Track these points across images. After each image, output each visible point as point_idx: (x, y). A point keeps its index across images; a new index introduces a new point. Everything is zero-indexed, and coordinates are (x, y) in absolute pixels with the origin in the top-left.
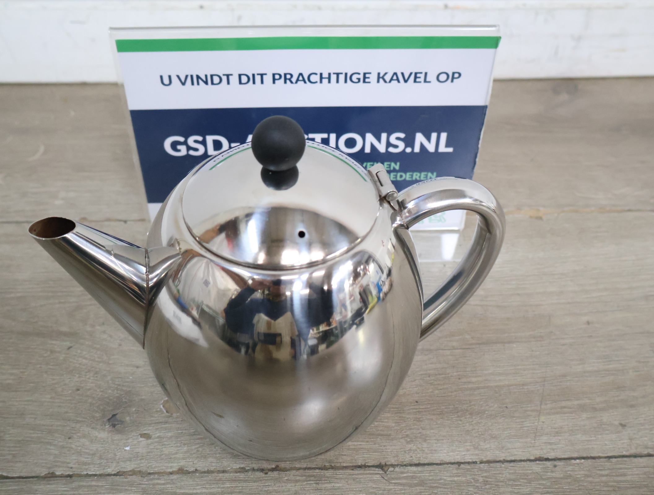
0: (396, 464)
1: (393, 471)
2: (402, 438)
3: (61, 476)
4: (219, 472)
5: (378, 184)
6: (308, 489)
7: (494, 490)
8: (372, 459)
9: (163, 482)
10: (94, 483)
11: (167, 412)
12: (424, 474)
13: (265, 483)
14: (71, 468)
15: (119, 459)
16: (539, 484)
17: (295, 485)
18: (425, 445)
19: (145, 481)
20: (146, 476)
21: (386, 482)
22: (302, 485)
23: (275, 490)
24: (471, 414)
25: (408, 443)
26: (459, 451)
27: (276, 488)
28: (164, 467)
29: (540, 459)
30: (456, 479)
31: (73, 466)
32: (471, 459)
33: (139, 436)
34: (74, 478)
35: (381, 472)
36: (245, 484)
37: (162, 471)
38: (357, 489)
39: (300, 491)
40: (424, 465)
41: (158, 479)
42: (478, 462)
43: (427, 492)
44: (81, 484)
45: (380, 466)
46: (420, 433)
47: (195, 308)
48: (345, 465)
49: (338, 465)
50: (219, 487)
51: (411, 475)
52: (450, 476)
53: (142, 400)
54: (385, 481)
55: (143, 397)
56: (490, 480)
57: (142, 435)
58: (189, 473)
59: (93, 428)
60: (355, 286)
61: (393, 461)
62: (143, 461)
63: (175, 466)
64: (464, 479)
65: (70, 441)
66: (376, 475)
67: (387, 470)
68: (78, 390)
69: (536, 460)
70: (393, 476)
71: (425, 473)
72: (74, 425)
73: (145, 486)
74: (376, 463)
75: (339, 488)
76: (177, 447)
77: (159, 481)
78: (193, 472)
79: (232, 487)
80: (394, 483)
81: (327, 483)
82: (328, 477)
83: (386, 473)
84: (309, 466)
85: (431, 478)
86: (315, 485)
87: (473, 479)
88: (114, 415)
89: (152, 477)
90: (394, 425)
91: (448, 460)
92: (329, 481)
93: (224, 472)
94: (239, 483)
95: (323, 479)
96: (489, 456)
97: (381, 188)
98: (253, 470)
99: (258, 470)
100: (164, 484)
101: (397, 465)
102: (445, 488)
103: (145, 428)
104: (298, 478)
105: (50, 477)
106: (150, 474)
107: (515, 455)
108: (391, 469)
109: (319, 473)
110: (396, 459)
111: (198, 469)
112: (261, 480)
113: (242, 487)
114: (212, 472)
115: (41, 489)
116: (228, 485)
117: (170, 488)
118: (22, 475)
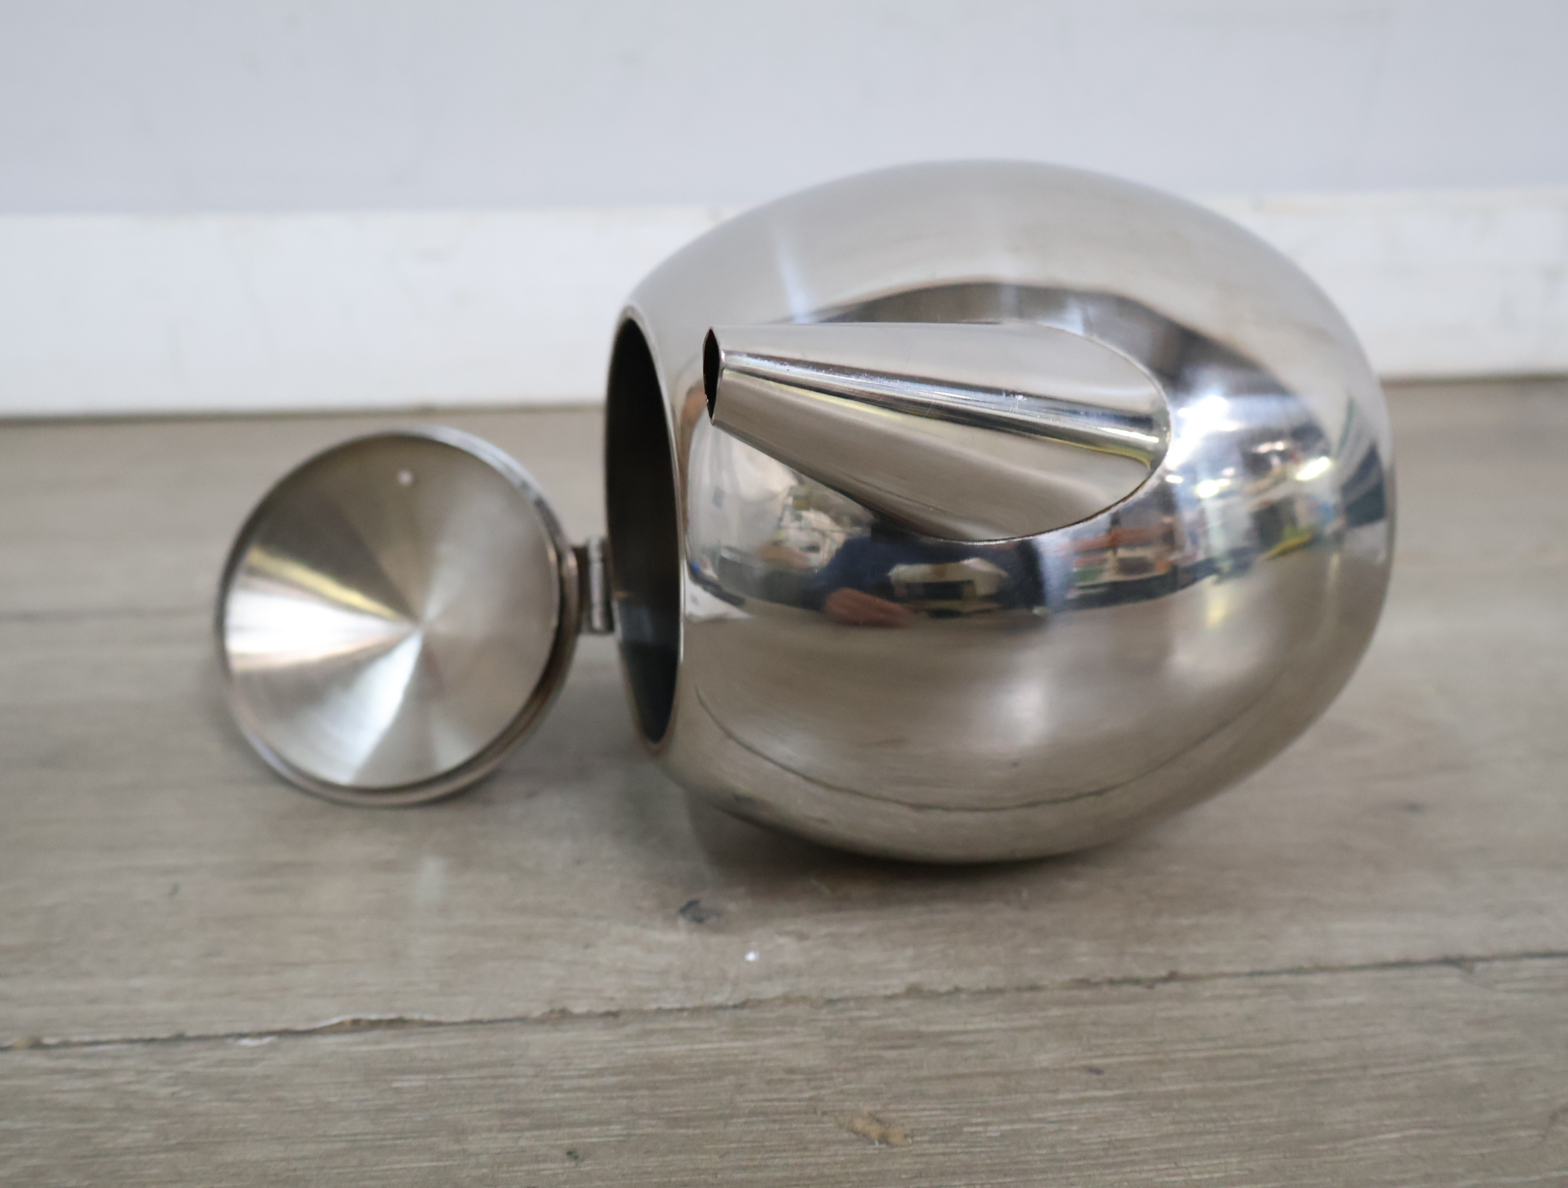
0: (1488, 955)
1: (1489, 969)
2: (1478, 911)
4: (1019, 989)
6: (1279, 1009)
10: (682, 1024)
11: (832, 891)
13: (1157, 1004)
15: (737, 978)
18: (1545, 920)
19: (824, 1014)
21: (1483, 988)
25: (1498, 918)
31: (616, 996)
33: (777, 936)
38: (1412, 1005)
45: (1449, 961)
51: (1540, 973)
57: (781, 934)
59: (643, 927)
61: (1477, 952)
65: (589, 951)
67: (1473, 969)
72: (589, 924)
73: (828, 1023)
76: (884, 950)
78: (949, 993)
80: (1504, 989)
82: (1319, 987)
83: (1471, 973)
84: (1257, 969)
86: (1294, 1003)
88: (694, 903)
89: (840, 1006)
93: (1034, 988)
95: (1310, 990)
100: (879, 1018)
101: (1494, 958)
105: (557, 1019)
108: (1481, 965)
109: (1292, 981)
112: (1142, 1000)
114: (1001, 991)
115: (540, 1043)
116: (1055, 1012)
117: (897, 1023)
118: (478, 1016)
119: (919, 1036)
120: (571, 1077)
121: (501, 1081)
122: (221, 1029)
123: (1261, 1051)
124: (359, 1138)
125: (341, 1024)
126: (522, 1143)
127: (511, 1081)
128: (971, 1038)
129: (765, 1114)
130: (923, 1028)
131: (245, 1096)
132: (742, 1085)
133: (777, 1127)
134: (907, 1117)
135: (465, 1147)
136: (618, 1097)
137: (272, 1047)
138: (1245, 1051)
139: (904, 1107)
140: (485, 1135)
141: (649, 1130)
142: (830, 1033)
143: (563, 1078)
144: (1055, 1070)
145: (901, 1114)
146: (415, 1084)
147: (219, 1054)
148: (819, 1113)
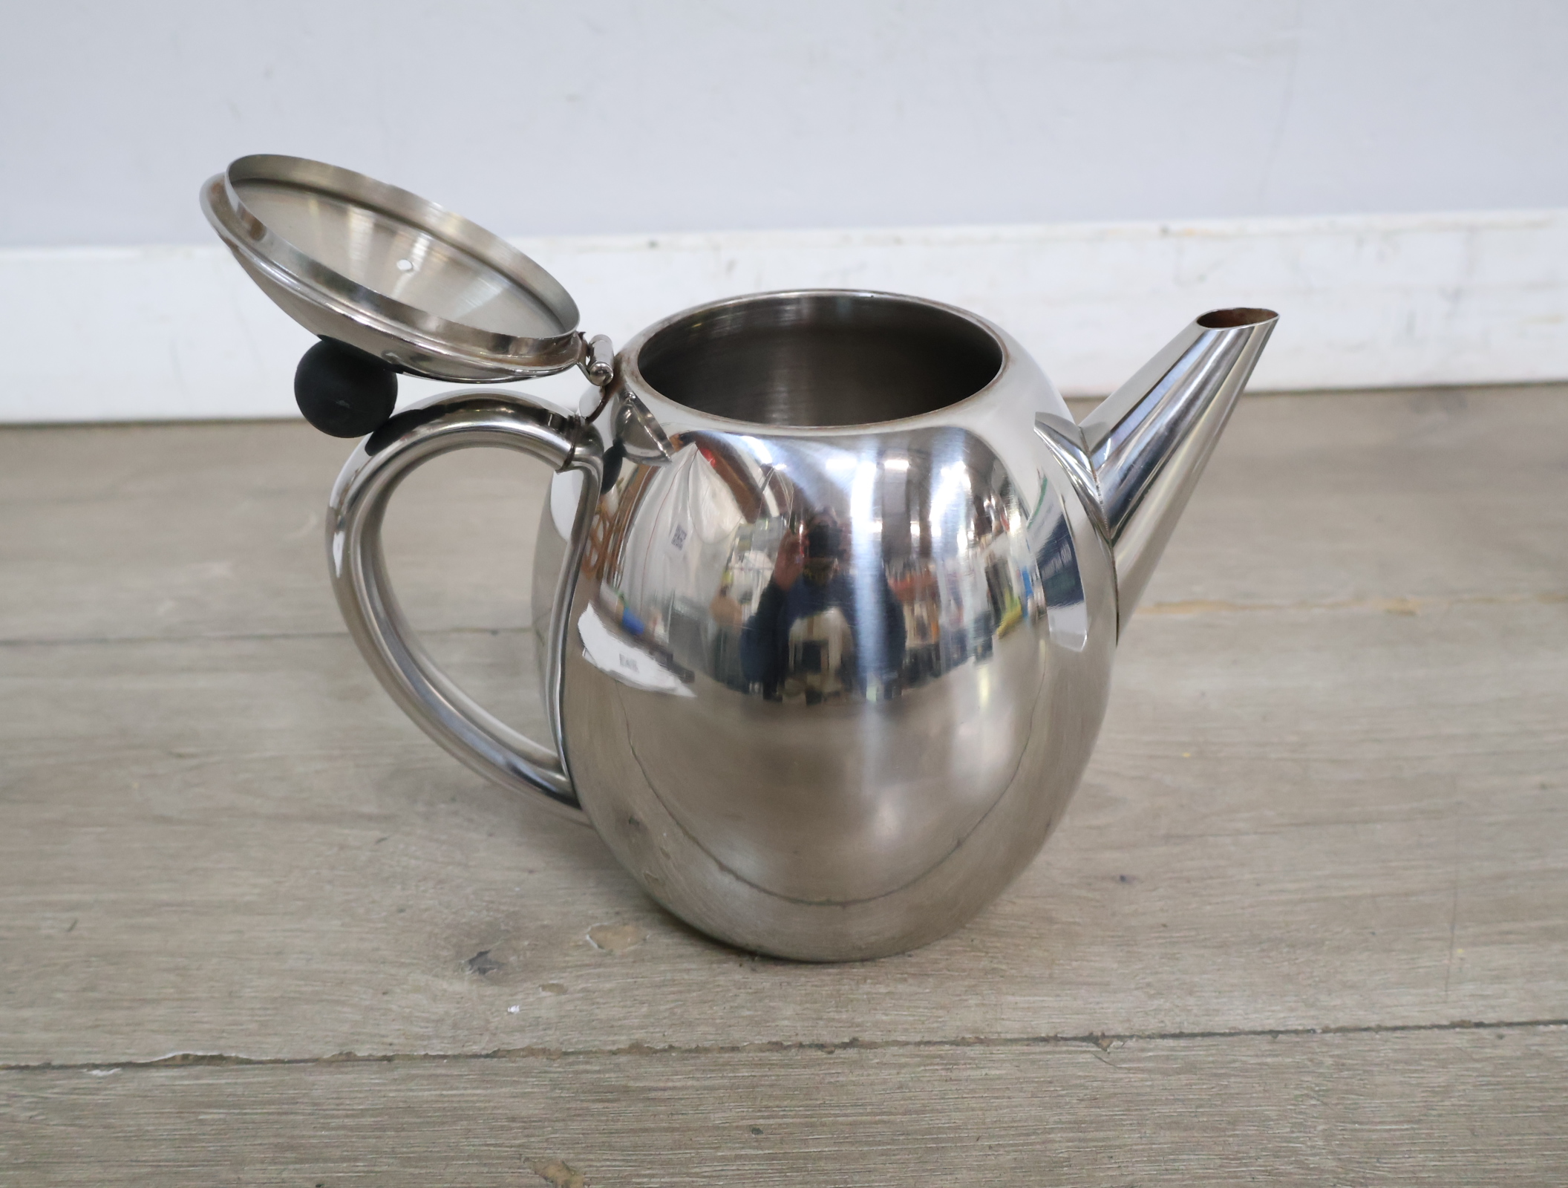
0: (1127, 1034)
1: (1122, 1047)
2: (1137, 989)
3: (368, 1059)
4: (722, 1049)
6: (929, 1079)
7: (1361, 1080)
8: (1073, 1025)
9: (597, 1068)
10: (441, 1071)
11: (600, 946)
12: (1193, 1053)
13: (829, 1069)
14: (391, 1044)
15: (497, 1028)
16: (1467, 1069)
17: (898, 1073)
18: (1191, 1001)
19: (556, 1066)
20: (559, 1058)
21: (1109, 1066)
22: (914, 1073)
23: (853, 1081)
24: (1292, 946)
25: (1151, 997)
26: (1273, 1011)
27: (854, 1079)
28: (597, 1043)
29: (1462, 1024)
30: (1269, 1060)
31: (396, 1041)
32: (1300, 1025)
33: (540, 989)
34: (396, 1062)
35: (1095, 1049)
36: (783, 1071)
37: (594, 1050)
38: (1042, 1079)
39: (910, 1084)
40: (1193, 1035)
41: (587, 1063)
42: (1319, 1031)
43: (1204, 1084)
44: (413, 1072)
45: (1091, 1038)
46: (1177, 980)
48: (1009, 1036)
49: (995, 1036)
50: (723, 1077)
51: (1165, 1053)
52: (1257, 1056)
53: (544, 927)
54: (1104, 1065)
55: (545, 923)
56: (1350, 1061)
57: (544, 987)
58: (656, 1052)
59: (436, 976)
61: (1120, 1029)
62: (550, 1032)
63: (623, 1041)
64: (1290, 1060)
65: (386, 998)
66: (1087, 1054)
67: (1109, 1046)
68: (401, 911)
69: (1453, 1026)
70: (1122, 1056)
71: (1199, 1052)
72: (393, 971)
73: (556, 1075)
74: (1083, 1032)
75: (999, 1078)
76: (624, 1007)
77: (588, 1067)
78: (664, 1050)
79: (755, 1076)
80: (1125, 1068)
81: (972, 1068)
82: (972, 1058)
83: (1105, 1050)
84: (926, 1039)
85: (1211, 1059)
86: (943, 1073)
87: (1311, 1060)
88: (481, 954)
89: (571, 1059)
90: (1115, 966)
91: (1247, 1026)
92: (975, 1066)
93: (734, 1049)
94: (769, 1069)
95: (962, 1062)
96: (1344, 1019)
98: (800, 1046)
99: (810, 1046)
100: (599, 1072)
101: (1131, 1037)
102: (1247, 1077)
103: (553, 976)
104: (903, 1060)
105: (343, 1061)
106: (566, 1054)
107: (1404, 1017)
108: (1116, 1043)
109: (951, 1052)
110: (1127, 1025)
111: (676, 1044)
112: (819, 1064)
113: (778, 1076)
114: (707, 1050)
115: (324, 1082)
116: (745, 1072)
117: (613, 1078)
118: (280, 1056)
119: (626, 1090)
120: (338, 1117)
121: (284, 1117)
122: (80, 1060)
123: (898, 1118)
124: (162, 1164)
125: (173, 1058)
126: (285, 1175)
127: (291, 1117)
128: (667, 1094)
129: (478, 1157)
130: (631, 1084)
131: (84, 1122)
132: (470, 1130)
133: (486, 1170)
134: (590, 1166)
135: (241, 1176)
136: (369, 1137)
137: (115, 1078)
138: (885, 1118)
139: (591, 1157)
140: (258, 1166)
141: (385, 1168)
142: (555, 1085)
143: (333, 1117)
144: (725, 1128)
145: (587, 1163)
146: (216, 1117)
147: (74, 1082)
148: (523, 1159)
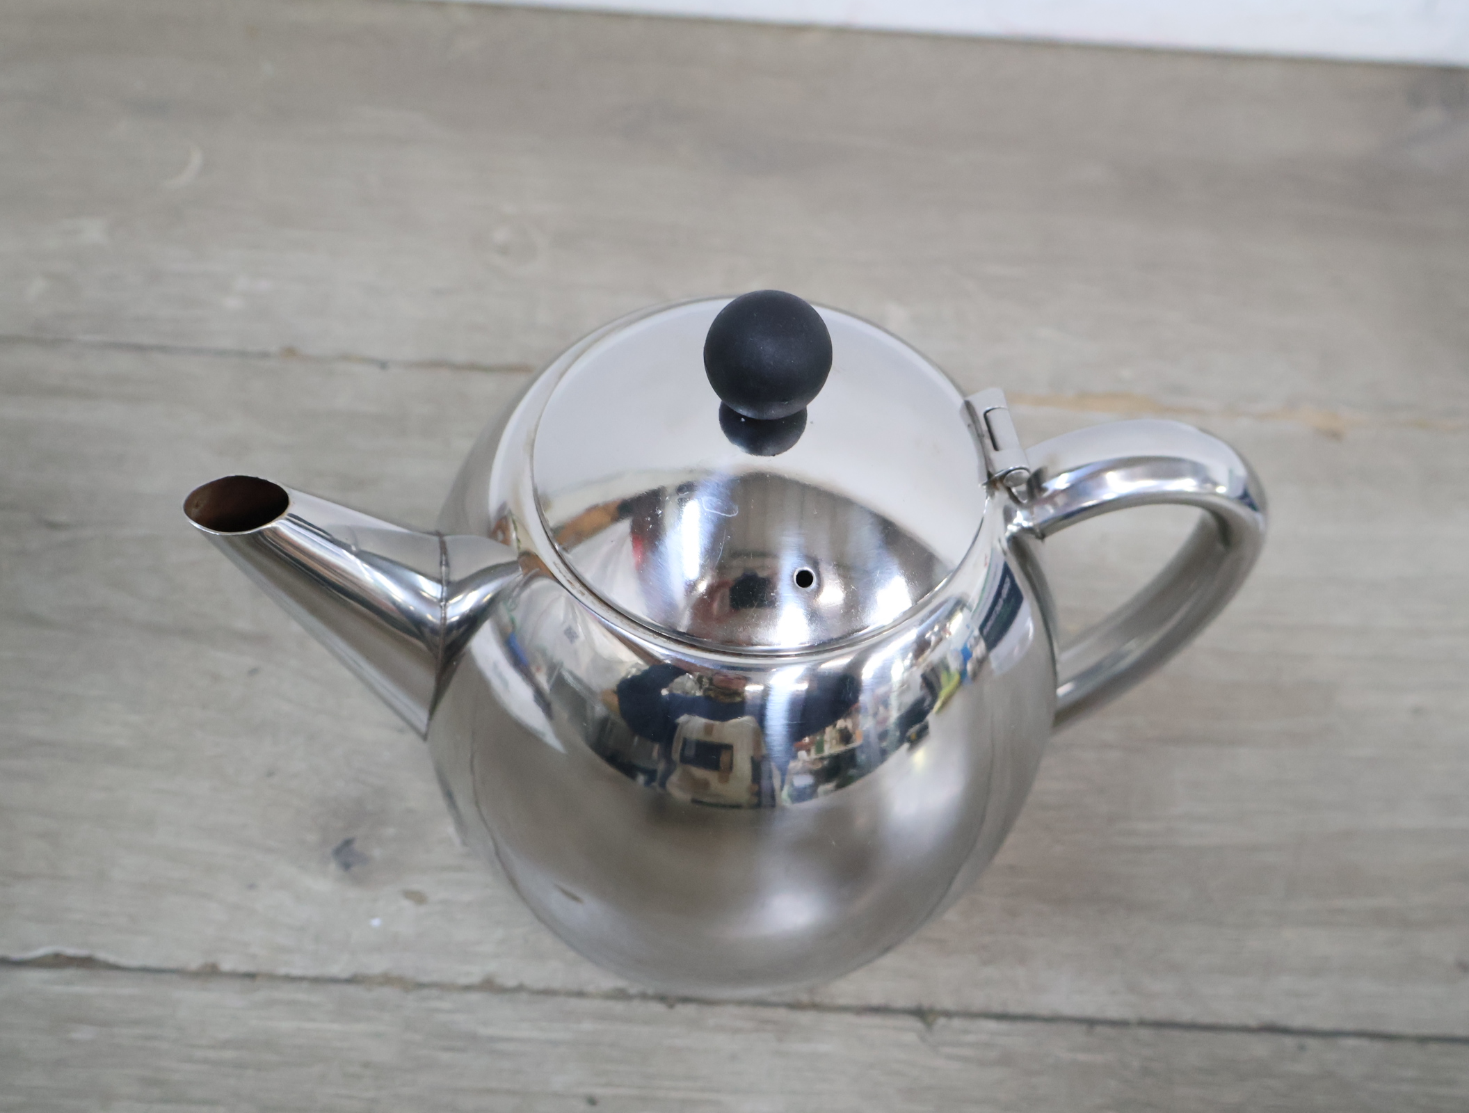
0: (954, 1010)
1: (946, 1026)
2: (972, 950)
3: (232, 975)
4: (569, 993)
5: (988, 442)
8: (904, 993)
9: (448, 1007)
10: (301, 996)
11: (463, 843)
12: (1011, 1040)
13: (668, 1029)
14: (254, 957)
15: (356, 944)
16: (1263, 1087)
17: (732, 1040)
18: (1021, 972)
19: (410, 1000)
20: (413, 990)
21: (930, 1050)
22: (747, 1041)
23: (688, 1046)
24: (1129, 908)
26: (1095, 992)
27: (690, 1043)
28: (452, 973)
29: (1271, 1029)
30: (1081, 1056)
31: (259, 953)
32: (1118, 1013)
34: (258, 980)
35: (921, 1026)
36: (624, 1028)
37: (448, 982)
40: (1015, 1018)
41: (439, 999)
42: (1134, 1023)
44: (275, 995)
45: (919, 1012)
46: (1012, 942)
47: (544, 669)
48: (842, 1002)
49: (829, 1001)
50: (566, 1030)
51: (986, 1038)
52: (1070, 1050)
54: (925, 1047)
55: (412, 805)
57: (407, 894)
58: (506, 990)
59: (301, 868)
60: (915, 669)
62: (407, 955)
63: (475, 973)
64: (1100, 1058)
65: (252, 894)
66: (912, 1032)
67: (934, 1024)
68: (270, 774)
69: (1262, 1029)
70: (946, 1038)
71: (1017, 1040)
74: (911, 1004)
75: (827, 1055)
76: (482, 927)
77: (440, 1005)
78: (514, 989)
79: (596, 1031)
80: (947, 1054)
81: (802, 1040)
82: (803, 1028)
83: (930, 1028)
84: (764, 998)
85: (1027, 1050)
86: (774, 1043)
87: (1121, 1061)
88: (348, 843)
89: (425, 992)
91: (1068, 1009)
92: (805, 1037)
93: (580, 994)
94: (611, 1023)
95: (794, 1031)
96: (1160, 1010)
97: (994, 455)
98: (644, 997)
99: (654, 997)
100: (450, 1012)
101: (957, 1014)
102: (1055, 1077)
103: (415, 879)
104: (739, 1024)
105: (208, 974)
106: (421, 985)
107: (1217, 1013)
108: (942, 1021)
109: (785, 1017)
110: (954, 998)
111: (526, 983)
112: (659, 1022)
113: (619, 1032)
114: (555, 993)
117: (462, 1020)
118: (148, 963)
120: (202, 1047)
121: (149, 1043)
124: (35, 1092)
125: (45, 957)
127: (157, 1044)
132: (325, 1076)
136: (230, 1076)
138: (713, 1096)
142: (408, 1025)
143: (196, 1046)
144: (563, 1095)
146: (87, 1036)
